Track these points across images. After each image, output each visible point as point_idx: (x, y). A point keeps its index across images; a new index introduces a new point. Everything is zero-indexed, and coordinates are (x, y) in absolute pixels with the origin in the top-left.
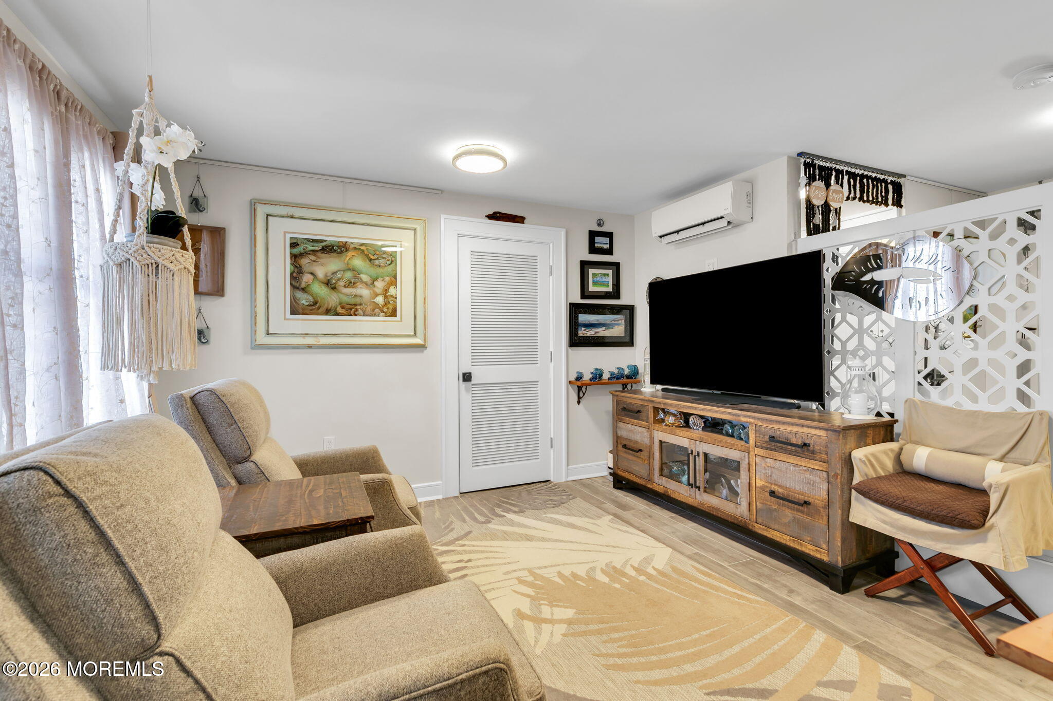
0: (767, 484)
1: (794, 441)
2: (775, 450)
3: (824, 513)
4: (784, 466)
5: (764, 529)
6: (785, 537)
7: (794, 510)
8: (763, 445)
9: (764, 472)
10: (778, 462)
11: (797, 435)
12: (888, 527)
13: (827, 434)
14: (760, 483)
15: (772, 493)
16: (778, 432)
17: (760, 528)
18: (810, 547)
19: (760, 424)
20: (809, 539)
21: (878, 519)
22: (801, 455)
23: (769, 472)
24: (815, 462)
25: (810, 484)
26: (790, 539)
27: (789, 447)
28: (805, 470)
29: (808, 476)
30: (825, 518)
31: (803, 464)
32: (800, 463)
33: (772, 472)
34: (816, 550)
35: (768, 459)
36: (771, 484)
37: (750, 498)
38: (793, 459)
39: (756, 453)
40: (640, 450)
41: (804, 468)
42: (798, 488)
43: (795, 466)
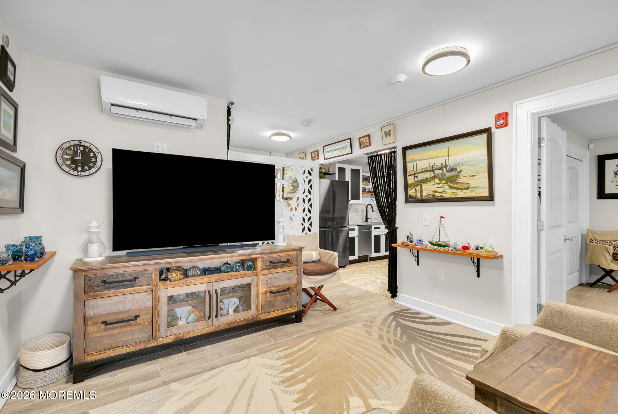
0: (268, 289)
1: (282, 260)
2: (272, 268)
3: (295, 289)
4: (277, 275)
5: (266, 315)
6: (278, 312)
7: (282, 295)
8: (265, 268)
9: (266, 283)
10: (274, 274)
11: (284, 257)
12: (311, 284)
13: (297, 252)
14: (263, 290)
15: (271, 292)
16: (274, 258)
17: (264, 316)
18: (290, 309)
19: (264, 256)
20: (289, 306)
21: (309, 283)
22: (286, 266)
23: (269, 282)
24: (292, 267)
25: (290, 278)
26: (280, 312)
27: (280, 264)
28: (288, 273)
29: (289, 275)
30: (296, 292)
31: (287, 270)
32: (285, 270)
33: (271, 281)
34: (293, 309)
35: (269, 275)
36: (270, 287)
37: (258, 302)
38: (282, 270)
39: (262, 274)
40: (136, 317)
41: (287, 272)
42: (284, 283)
43: (283, 273)
